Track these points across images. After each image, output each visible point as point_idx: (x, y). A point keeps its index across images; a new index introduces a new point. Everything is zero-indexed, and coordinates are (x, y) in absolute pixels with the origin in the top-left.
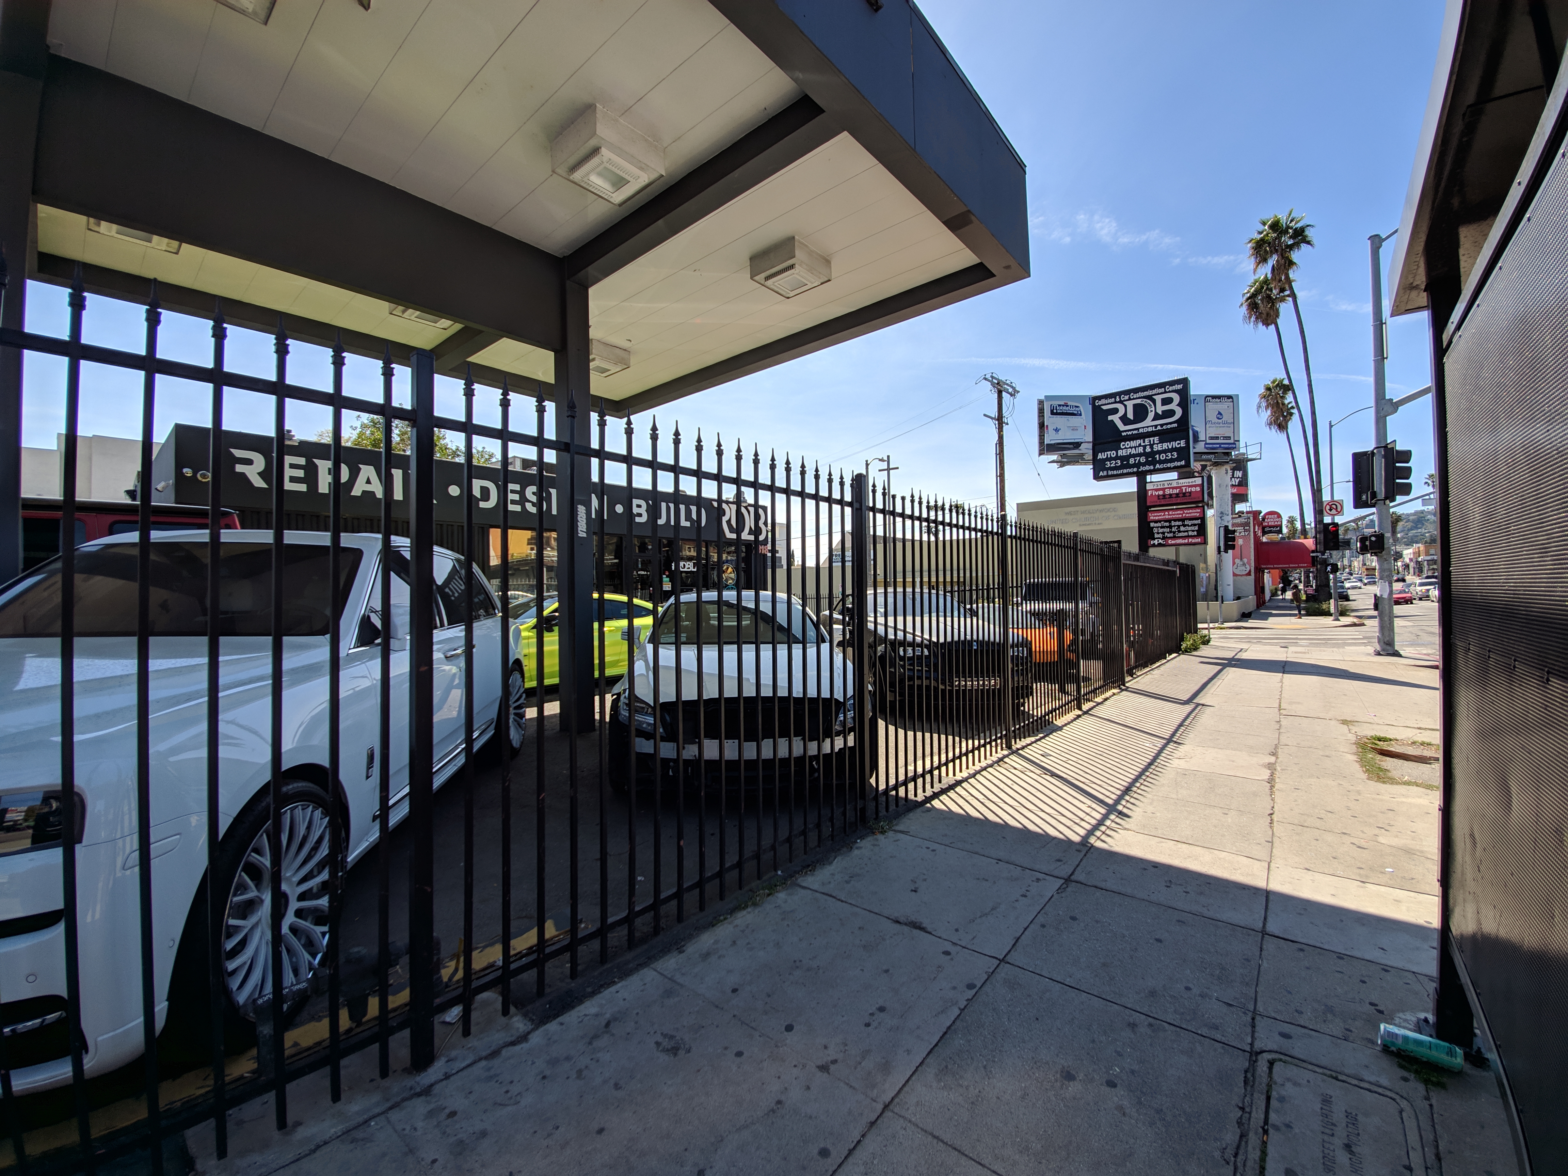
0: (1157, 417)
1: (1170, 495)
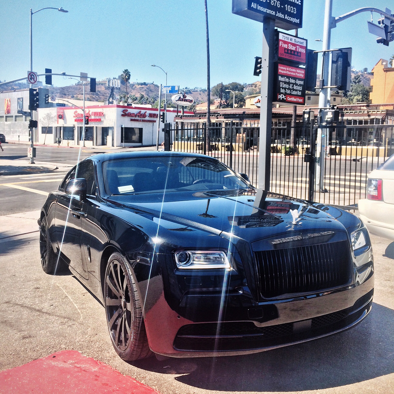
1: (291, 51)
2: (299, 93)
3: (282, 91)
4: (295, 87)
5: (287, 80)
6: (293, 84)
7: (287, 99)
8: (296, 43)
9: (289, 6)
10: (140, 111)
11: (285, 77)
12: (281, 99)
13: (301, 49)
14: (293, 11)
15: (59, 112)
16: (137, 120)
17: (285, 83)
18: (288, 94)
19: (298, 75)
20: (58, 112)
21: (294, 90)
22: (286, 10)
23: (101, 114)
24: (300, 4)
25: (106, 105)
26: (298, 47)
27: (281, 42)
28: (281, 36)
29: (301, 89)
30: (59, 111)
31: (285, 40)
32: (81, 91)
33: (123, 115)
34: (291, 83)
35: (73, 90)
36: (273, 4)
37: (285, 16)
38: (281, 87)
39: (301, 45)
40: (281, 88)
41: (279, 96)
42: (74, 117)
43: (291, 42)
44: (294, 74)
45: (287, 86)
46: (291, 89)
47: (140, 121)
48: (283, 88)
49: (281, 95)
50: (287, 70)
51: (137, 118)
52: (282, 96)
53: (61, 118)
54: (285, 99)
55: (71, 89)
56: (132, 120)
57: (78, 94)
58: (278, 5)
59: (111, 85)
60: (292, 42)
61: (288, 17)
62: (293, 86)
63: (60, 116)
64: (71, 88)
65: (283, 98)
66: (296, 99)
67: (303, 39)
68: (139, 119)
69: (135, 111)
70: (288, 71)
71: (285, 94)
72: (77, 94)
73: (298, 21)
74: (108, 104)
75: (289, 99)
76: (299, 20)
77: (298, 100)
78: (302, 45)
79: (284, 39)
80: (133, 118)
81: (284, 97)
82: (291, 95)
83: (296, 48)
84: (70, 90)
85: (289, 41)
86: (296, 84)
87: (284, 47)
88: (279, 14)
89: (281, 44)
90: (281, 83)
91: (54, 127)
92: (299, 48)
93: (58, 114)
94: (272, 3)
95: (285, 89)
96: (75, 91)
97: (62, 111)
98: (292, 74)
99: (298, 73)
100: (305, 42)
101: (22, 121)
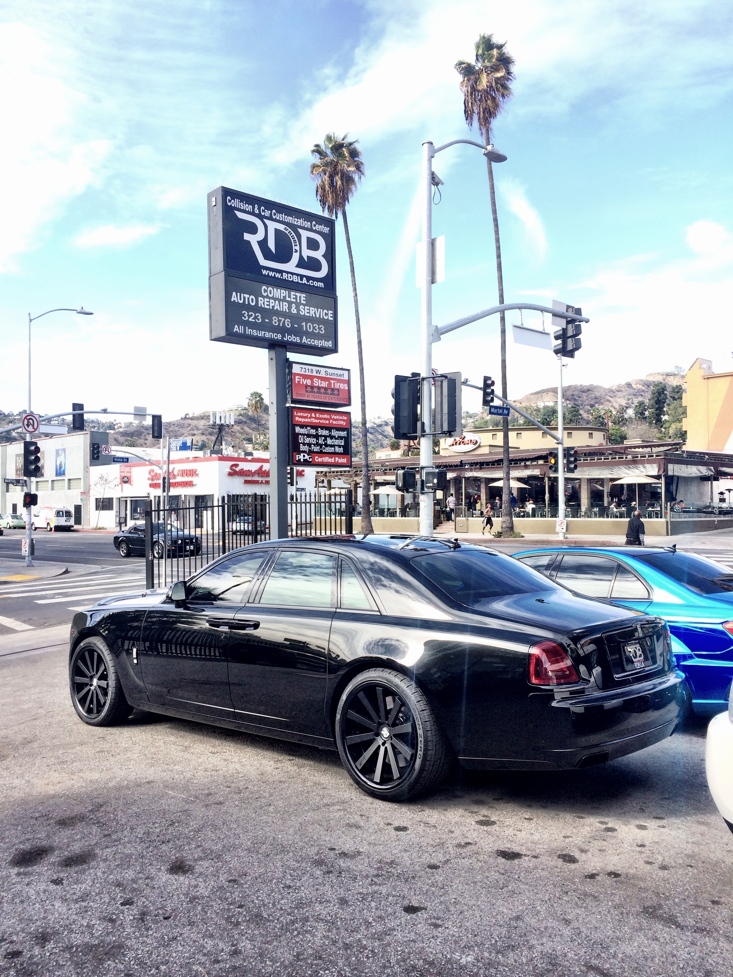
0: (302, 264)
1: (319, 388)
2: (341, 450)
3: (302, 448)
4: (329, 441)
5: (313, 432)
6: (326, 437)
7: (314, 459)
8: (328, 376)
9: (309, 324)
10: (262, 466)
11: (309, 428)
12: (302, 460)
13: (338, 384)
14: (318, 330)
15: (124, 472)
16: (256, 482)
17: (309, 436)
18: (316, 452)
19: (334, 422)
20: (121, 472)
21: (326, 445)
22: (305, 329)
23: (193, 473)
24: (332, 319)
25: (207, 456)
26: (332, 382)
27: (297, 377)
28: (296, 369)
29: (343, 444)
30: (123, 469)
31: (307, 373)
32: (190, 430)
33: (230, 474)
34: (321, 436)
35: (177, 429)
36: (277, 324)
37: (301, 340)
38: (301, 443)
39: (339, 378)
40: (301, 445)
41: (297, 456)
42: (149, 479)
43: (318, 375)
44: (327, 422)
45: (313, 440)
46: (321, 446)
47: (262, 482)
48: (304, 444)
49: (302, 454)
50: (311, 417)
51: (256, 478)
52: (304, 456)
53: (126, 482)
54: (311, 460)
55: (172, 426)
56: (246, 482)
57: (185, 435)
58: (286, 325)
59: (218, 422)
60: (320, 375)
61: (308, 340)
62: (326, 439)
63: (126, 479)
64: (174, 425)
65: (305, 458)
66: (333, 459)
67: (342, 369)
68: (260, 479)
69: (254, 467)
70: (313, 418)
71: (310, 452)
72: (183, 434)
73: (329, 344)
74: (209, 455)
75: (318, 459)
76: (330, 342)
77: (336, 460)
78: (342, 378)
79: (302, 373)
80: (249, 478)
81: (307, 457)
82: (321, 453)
83: (330, 384)
84: (171, 429)
85: (314, 374)
86: (332, 437)
87: (305, 383)
88: (289, 336)
89: (297, 380)
90: (300, 436)
91: (116, 498)
92: (334, 383)
93: (121, 476)
94: (275, 323)
95: (309, 445)
96: (181, 430)
97: (127, 469)
98: (324, 421)
99: (334, 420)
100: (346, 373)
101: (64, 489)
